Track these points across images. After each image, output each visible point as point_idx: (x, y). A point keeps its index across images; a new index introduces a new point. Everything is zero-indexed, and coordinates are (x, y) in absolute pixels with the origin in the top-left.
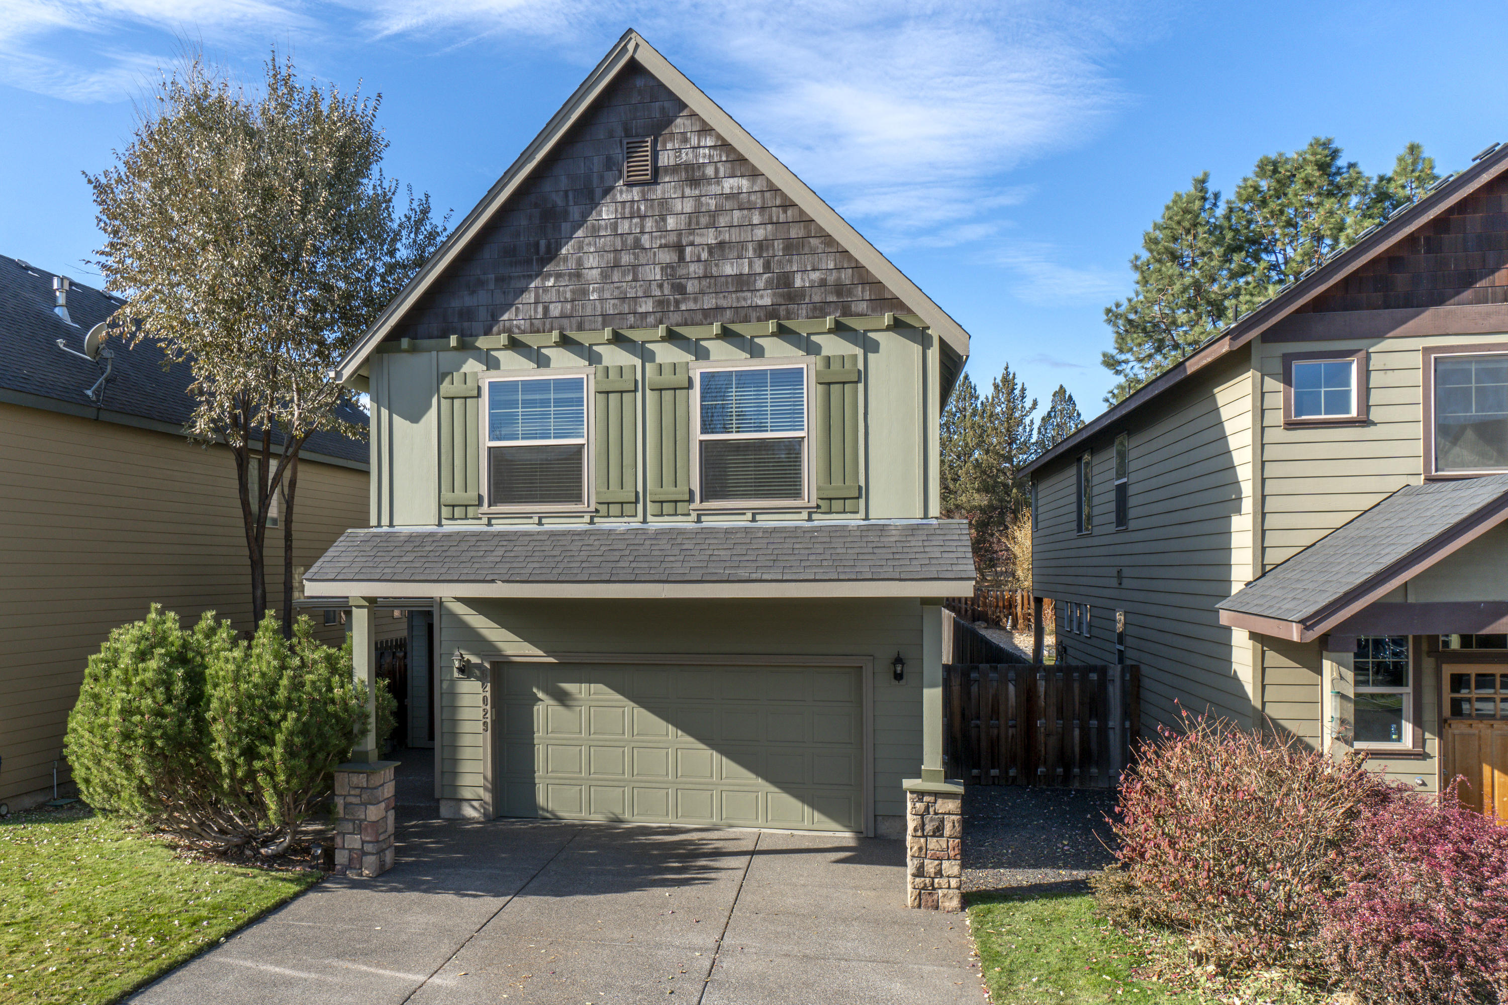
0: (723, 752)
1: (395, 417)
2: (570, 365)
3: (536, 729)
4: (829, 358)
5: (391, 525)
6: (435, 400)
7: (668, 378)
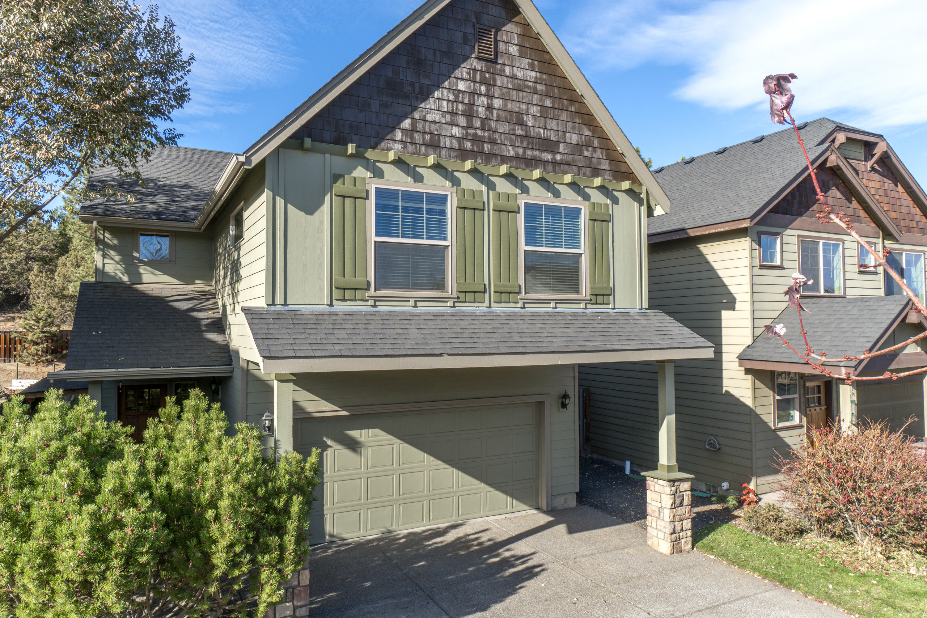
0: (459, 469)
1: (289, 206)
2: (438, 184)
3: (325, 471)
4: (594, 204)
5: (285, 304)
6: (327, 198)
7: (503, 204)
